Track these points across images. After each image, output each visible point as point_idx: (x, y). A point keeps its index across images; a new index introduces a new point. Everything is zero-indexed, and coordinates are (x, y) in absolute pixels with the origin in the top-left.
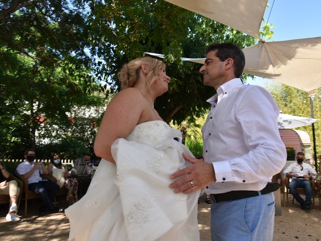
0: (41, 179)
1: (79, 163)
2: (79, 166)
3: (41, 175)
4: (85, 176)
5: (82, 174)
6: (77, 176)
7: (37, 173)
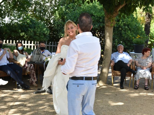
0: (9, 62)
1: (35, 53)
2: (36, 55)
3: (8, 59)
4: (40, 62)
5: (38, 61)
6: (34, 62)
7: (5, 58)
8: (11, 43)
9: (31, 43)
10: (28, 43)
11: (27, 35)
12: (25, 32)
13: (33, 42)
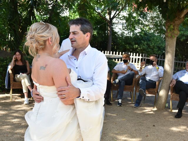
8: (114, 54)
9: (139, 56)
10: (136, 56)
11: (140, 47)
12: (139, 45)
13: (141, 54)
